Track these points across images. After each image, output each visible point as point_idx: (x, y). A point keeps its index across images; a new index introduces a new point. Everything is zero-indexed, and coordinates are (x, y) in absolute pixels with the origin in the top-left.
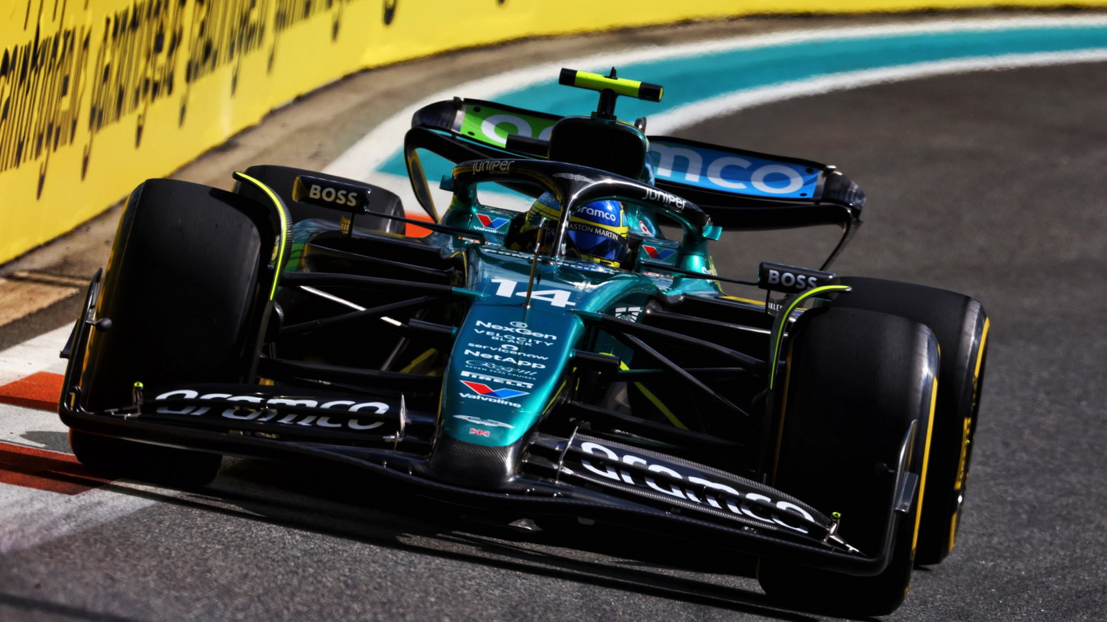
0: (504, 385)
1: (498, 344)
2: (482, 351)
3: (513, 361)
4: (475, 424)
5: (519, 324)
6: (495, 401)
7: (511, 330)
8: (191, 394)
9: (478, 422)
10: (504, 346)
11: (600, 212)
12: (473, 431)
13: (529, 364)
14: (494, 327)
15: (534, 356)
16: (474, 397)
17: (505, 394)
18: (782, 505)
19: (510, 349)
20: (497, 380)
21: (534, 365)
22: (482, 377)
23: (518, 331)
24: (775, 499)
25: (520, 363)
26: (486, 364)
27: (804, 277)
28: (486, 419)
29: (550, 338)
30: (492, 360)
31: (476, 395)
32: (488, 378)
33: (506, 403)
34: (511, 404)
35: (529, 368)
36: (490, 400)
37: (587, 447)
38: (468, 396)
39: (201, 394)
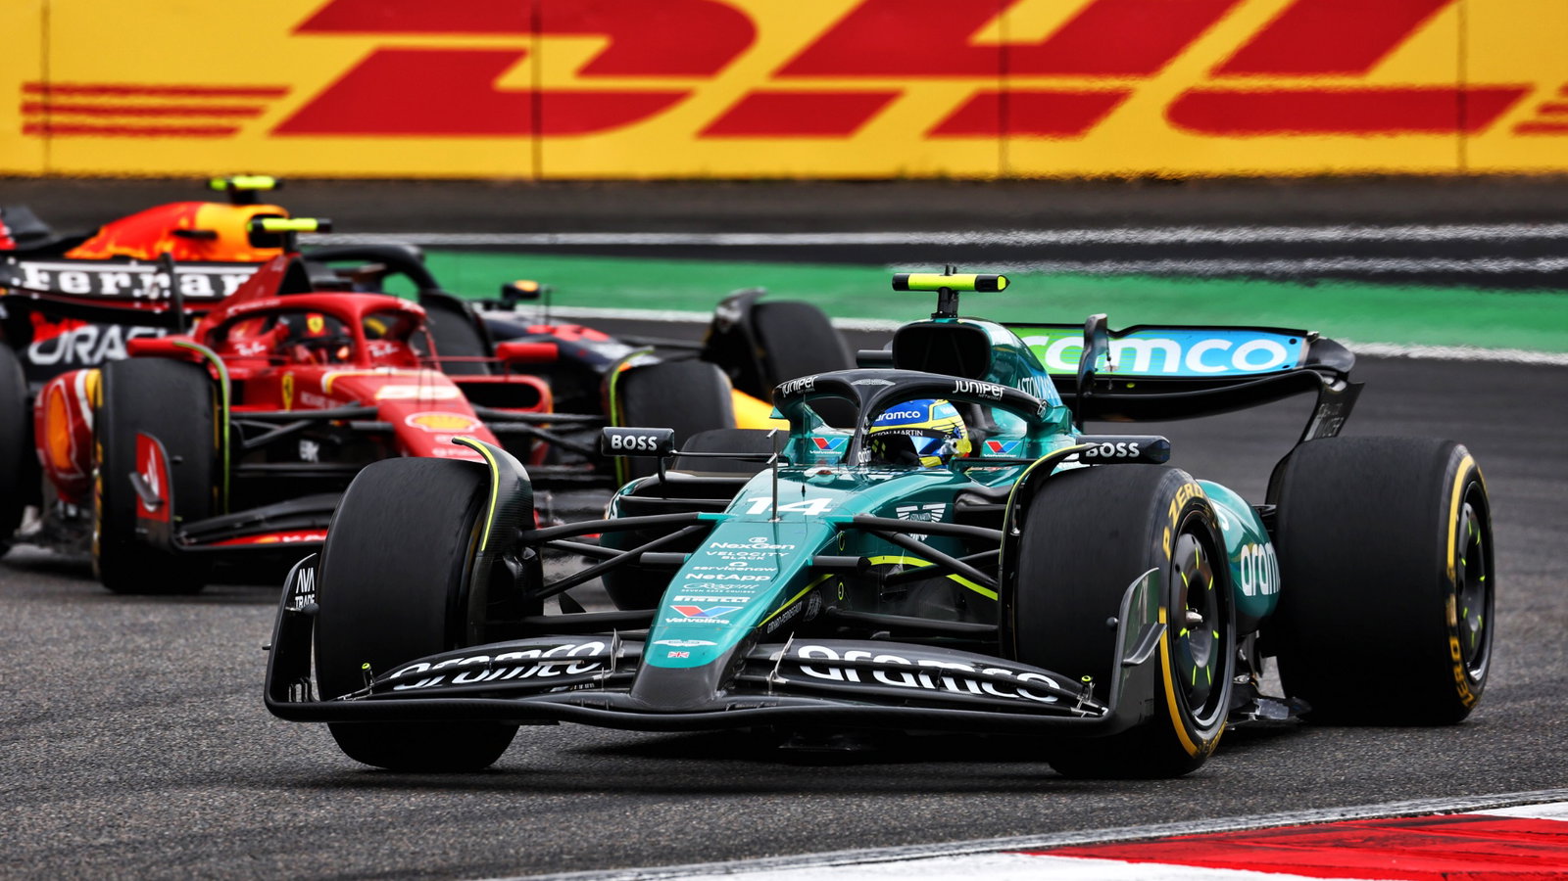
0: (719, 603)
1: (727, 562)
2: (706, 573)
3: (736, 577)
4: (675, 647)
5: (759, 540)
6: (702, 621)
7: (747, 547)
8: (423, 667)
9: (678, 645)
10: (732, 564)
11: (899, 414)
12: (672, 654)
13: (753, 578)
14: (729, 546)
15: (762, 569)
16: (680, 620)
17: (717, 612)
18: (1023, 677)
19: (737, 566)
20: (711, 599)
21: (759, 578)
22: (695, 599)
23: (754, 546)
24: (1017, 672)
25: (744, 578)
26: (705, 586)
27: (1124, 445)
28: (686, 640)
29: (787, 548)
30: (715, 581)
31: (683, 617)
32: (702, 599)
33: (714, 621)
34: (718, 621)
35: (753, 582)
36: (697, 621)
37: (805, 652)
38: (675, 620)
39: (432, 666)
